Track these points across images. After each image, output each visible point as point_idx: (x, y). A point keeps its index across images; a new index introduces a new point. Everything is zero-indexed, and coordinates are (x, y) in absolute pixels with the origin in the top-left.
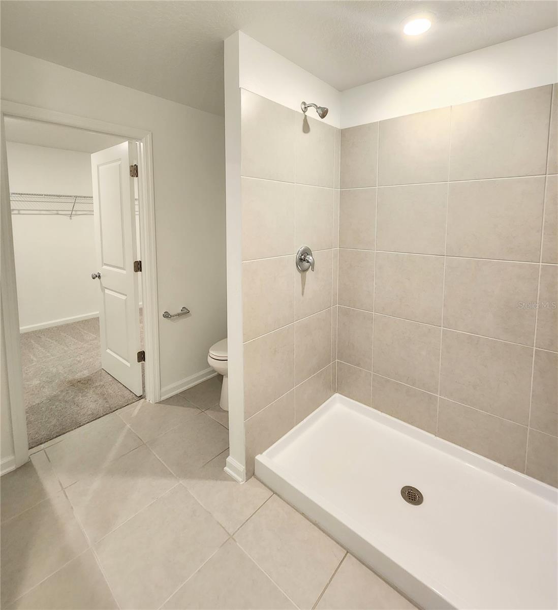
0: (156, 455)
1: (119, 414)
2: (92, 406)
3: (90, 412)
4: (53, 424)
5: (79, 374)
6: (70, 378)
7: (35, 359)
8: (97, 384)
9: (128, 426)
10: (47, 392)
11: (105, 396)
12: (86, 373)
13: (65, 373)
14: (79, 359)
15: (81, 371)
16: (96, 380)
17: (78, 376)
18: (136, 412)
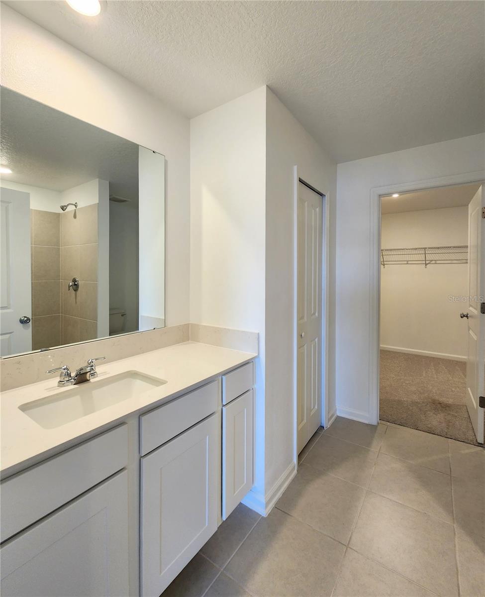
0: (453, 491)
1: (451, 443)
2: (435, 423)
3: (429, 426)
4: (403, 416)
5: (444, 399)
6: (437, 398)
7: (424, 375)
8: (451, 413)
9: (450, 455)
10: (415, 398)
11: (450, 424)
12: (450, 401)
13: (436, 393)
14: (453, 389)
15: (448, 398)
16: (453, 410)
17: (443, 400)
18: (467, 451)
